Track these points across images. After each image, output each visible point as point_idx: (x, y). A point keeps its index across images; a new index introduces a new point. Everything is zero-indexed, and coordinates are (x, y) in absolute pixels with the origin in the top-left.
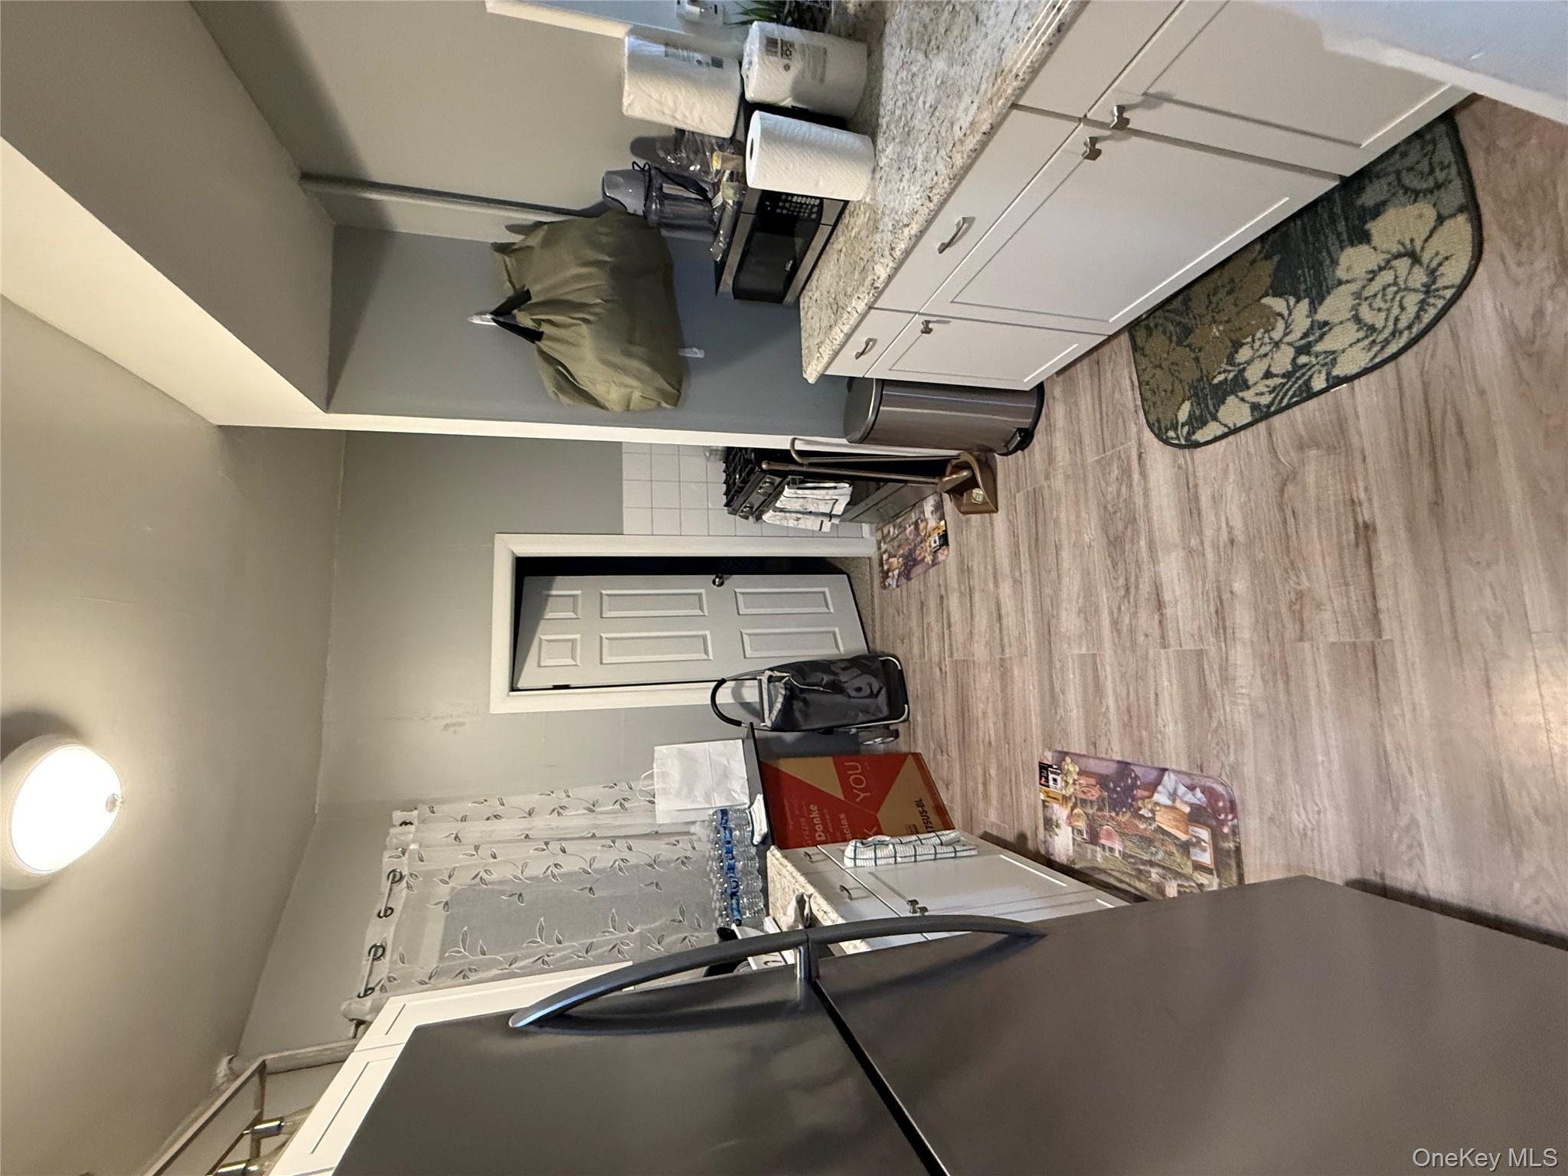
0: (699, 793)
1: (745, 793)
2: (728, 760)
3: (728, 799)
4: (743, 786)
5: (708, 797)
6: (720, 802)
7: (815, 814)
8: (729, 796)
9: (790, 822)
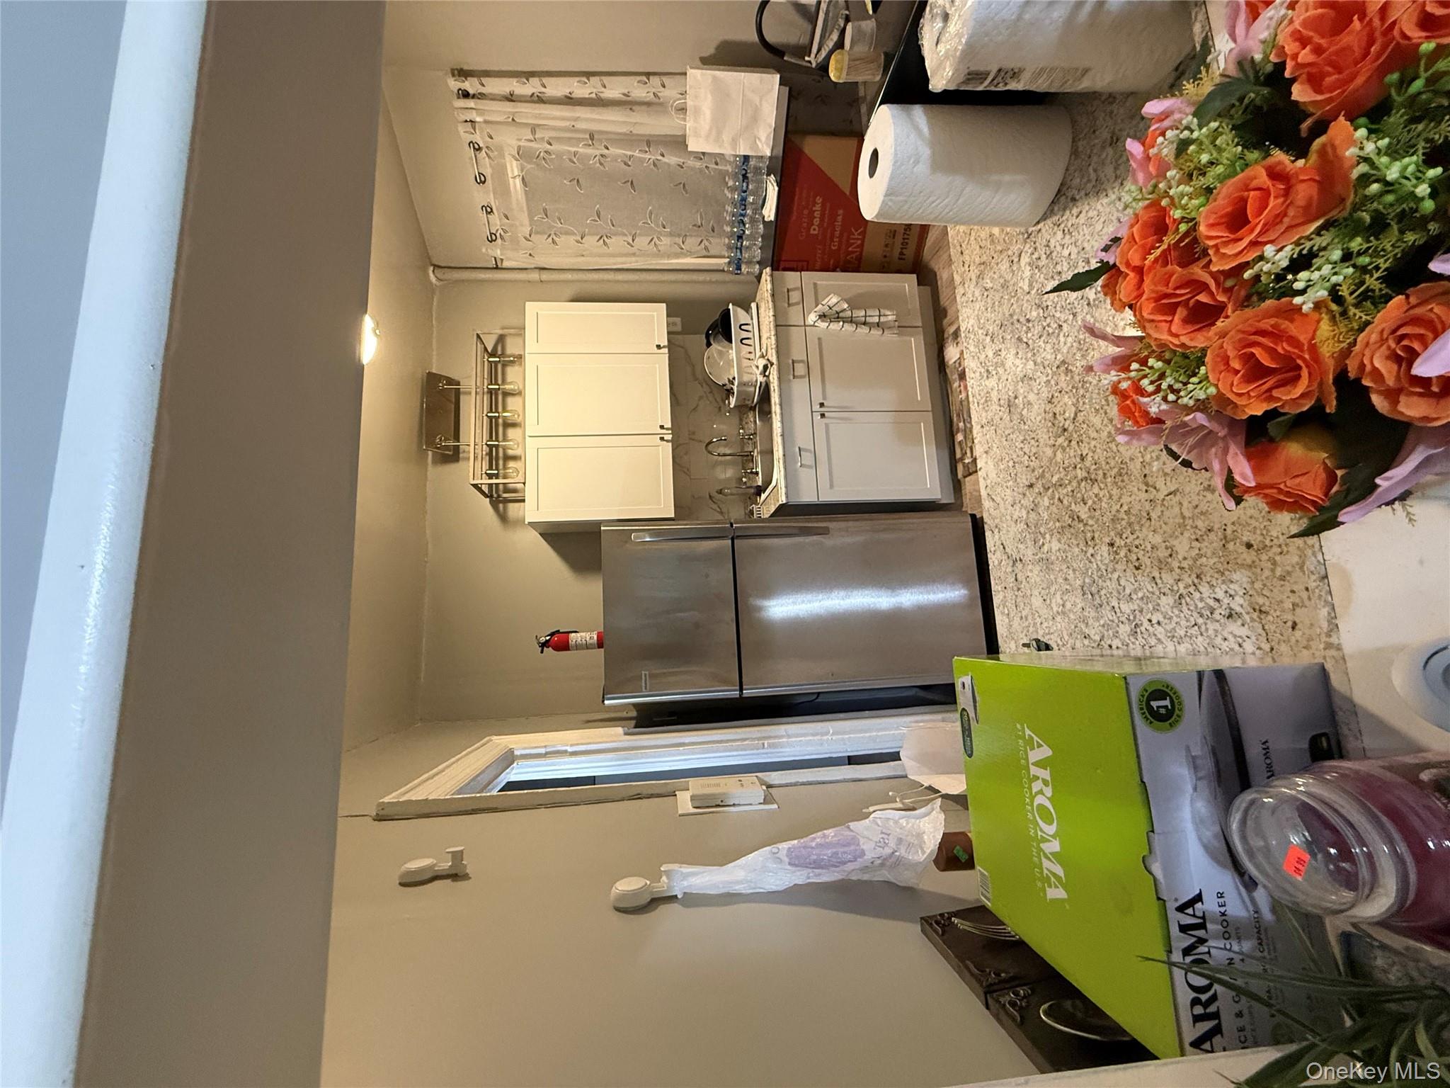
0: (726, 137)
1: (767, 144)
2: (761, 101)
3: (751, 148)
4: (768, 136)
5: (734, 142)
6: (743, 151)
7: (818, 207)
8: (754, 145)
9: (795, 213)
